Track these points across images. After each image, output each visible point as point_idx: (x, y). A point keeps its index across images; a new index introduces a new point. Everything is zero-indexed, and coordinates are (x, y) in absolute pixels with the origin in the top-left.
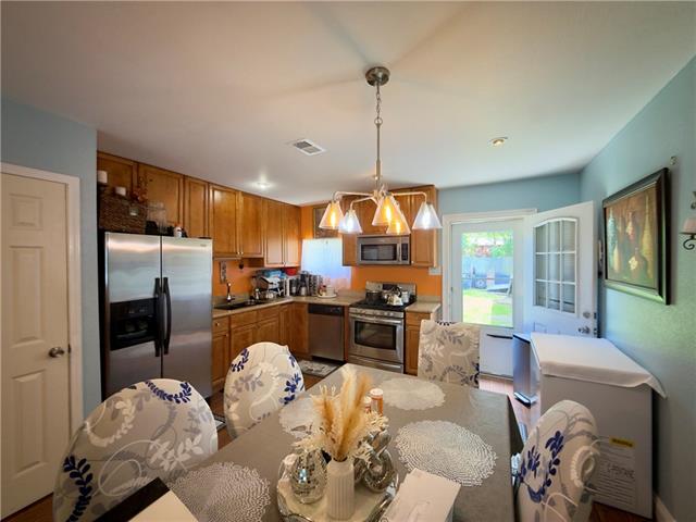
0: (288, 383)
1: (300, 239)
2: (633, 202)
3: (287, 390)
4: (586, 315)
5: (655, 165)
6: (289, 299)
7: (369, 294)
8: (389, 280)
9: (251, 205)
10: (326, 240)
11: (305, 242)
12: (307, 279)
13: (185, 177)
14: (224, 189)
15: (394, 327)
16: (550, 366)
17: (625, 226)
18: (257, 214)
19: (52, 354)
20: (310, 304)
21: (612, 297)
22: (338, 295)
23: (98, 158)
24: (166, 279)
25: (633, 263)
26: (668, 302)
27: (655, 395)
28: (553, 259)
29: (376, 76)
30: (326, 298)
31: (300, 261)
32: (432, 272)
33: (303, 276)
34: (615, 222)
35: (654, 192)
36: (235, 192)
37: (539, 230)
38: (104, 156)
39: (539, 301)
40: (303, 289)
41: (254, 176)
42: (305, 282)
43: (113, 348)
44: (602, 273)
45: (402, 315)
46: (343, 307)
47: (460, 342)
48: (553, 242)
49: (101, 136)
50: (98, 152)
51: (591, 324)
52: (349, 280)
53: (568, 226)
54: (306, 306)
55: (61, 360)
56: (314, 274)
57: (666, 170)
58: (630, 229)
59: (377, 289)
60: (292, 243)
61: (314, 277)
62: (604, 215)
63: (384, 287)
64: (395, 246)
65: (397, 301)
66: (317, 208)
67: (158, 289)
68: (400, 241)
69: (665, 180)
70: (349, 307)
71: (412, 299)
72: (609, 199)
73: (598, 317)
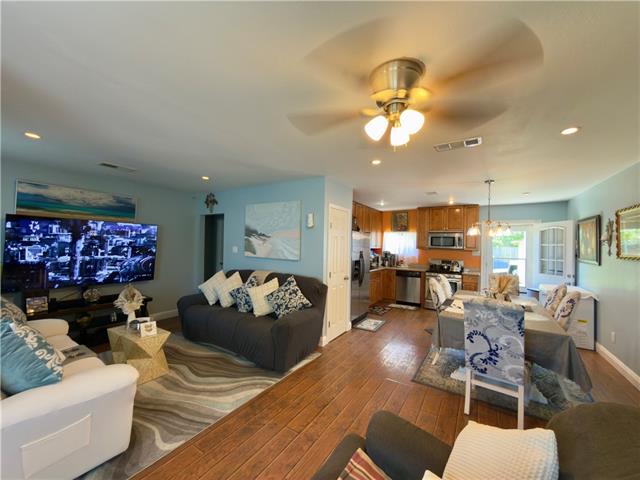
1: (382, 232)
2: (589, 224)
4: (569, 276)
6: (382, 268)
8: (444, 258)
10: (401, 232)
11: (385, 234)
12: (389, 256)
17: (586, 234)
20: (397, 271)
21: (581, 266)
24: (363, 252)
26: (600, 264)
27: (595, 301)
28: (551, 248)
30: (404, 267)
31: (382, 246)
32: (474, 254)
34: (583, 232)
35: (596, 222)
37: (542, 233)
39: (542, 270)
44: (577, 256)
45: (460, 276)
46: (421, 272)
48: (551, 239)
51: (572, 280)
52: (417, 258)
53: (559, 232)
56: (392, 253)
57: (599, 215)
58: (588, 236)
59: (438, 263)
60: (379, 234)
61: (394, 255)
62: (578, 228)
63: (443, 262)
64: (454, 238)
65: (456, 269)
66: (395, 213)
67: (361, 256)
68: (457, 235)
69: (599, 219)
70: (424, 273)
71: (462, 269)
72: (580, 221)
73: (576, 276)
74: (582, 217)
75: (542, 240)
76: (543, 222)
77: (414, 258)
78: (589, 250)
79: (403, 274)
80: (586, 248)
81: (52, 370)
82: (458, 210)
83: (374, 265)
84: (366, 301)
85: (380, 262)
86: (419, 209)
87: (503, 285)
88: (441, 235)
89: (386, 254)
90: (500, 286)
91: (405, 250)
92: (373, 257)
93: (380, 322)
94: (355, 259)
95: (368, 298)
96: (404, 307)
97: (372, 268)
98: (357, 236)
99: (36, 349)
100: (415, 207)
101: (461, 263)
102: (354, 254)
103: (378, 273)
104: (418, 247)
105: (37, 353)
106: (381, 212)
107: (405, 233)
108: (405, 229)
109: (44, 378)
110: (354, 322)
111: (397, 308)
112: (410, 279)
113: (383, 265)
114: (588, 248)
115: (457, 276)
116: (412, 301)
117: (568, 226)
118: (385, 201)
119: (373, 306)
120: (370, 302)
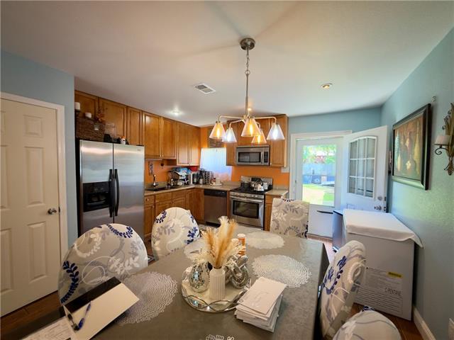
0: (190, 232)
1: (200, 148)
2: (411, 126)
3: (189, 236)
4: (380, 199)
5: (424, 103)
6: (192, 186)
7: (243, 184)
8: (256, 175)
9: (169, 126)
10: (215, 149)
11: (202, 150)
12: (204, 174)
13: (127, 107)
14: (151, 115)
15: (258, 205)
16: (352, 227)
17: (405, 142)
18: (172, 131)
19: (49, 212)
20: (205, 189)
21: (396, 187)
22: (223, 184)
23: (75, 95)
24: (116, 170)
25: (409, 165)
26: (427, 188)
27: (416, 246)
28: (361, 163)
29: (247, 44)
30: (216, 186)
31: (199, 163)
32: (283, 171)
33: (201, 171)
34: (400, 139)
35: (421, 120)
36: (159, 117)
37: (353, 145)
38: (79, 93)
39: (351, 189)
40: (201, 180)
41: (171, 107)
42: (202, 175)
43: (85, 211)
44: (390, 171)
45: (263, 197)
46: (226, 192)
47: (297, 212)
48: (361, 152)
49: (77, 80)
50: (76, 91)
51: (383, 204)
52: (230, 175)
53: (371, 142)
54: (203, 191)
55: (55, 216)
56: (208, 170)
57: (429, 105)
58: (408, 143)
60: (197, 150)
62: (393, 135)
63: (253, 180)
64: (260, 153)
67: (112, 176)
68: (263, 150)
69: (429, 112)
70: (229, 192)
72: (396, 125)
73: (388, 199)
74: (398, 121)
75: (352, 154)
76: (353, 132)
80: (405, 159)
106: (198, 128)
108: (219, 145)
114: (408, 161)
117: (381, 134)
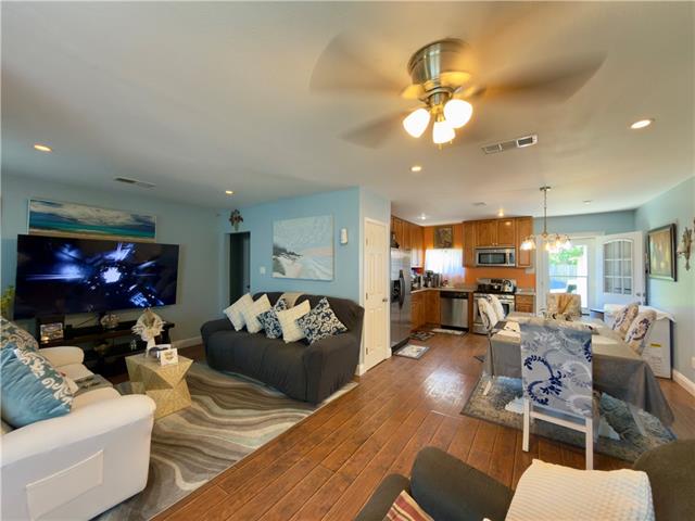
1: (424, 250)
2: (662, 234)
11: (427, 251)
12: (432, 276)
17: (658, 247)
19: (383, 301)
20: (442, 292)
21: (653, 283)
24: (402, 271)
26: (676, 280)
27: (671, 321)
28: (617, 265)
31: (423, 264)
32: (527, 272)
34: (654, 244)
35: (669, 232)
37: (606, 246)
39: (607, 289)
43: (391, 302)
44: (647, 271)
45: (513, 297)
46: (467, 293)
48: (616, 253)
51: (642, 299)
52: (463, 275)
54: (439, 293)
57: (674, 224)
58: (661, 248)
59: (488, 283)
60: (420, 252)
61: (437, 275)
62: (648, 240)
63: (492, 281)
64: (505, 254)
65: (508, 289)
66: (437, 228)
67: (401, 276)
68: (508, 251)
69: (673, 229)
70: (472, 294)
71: (515, 289)
72: (650, 232)
73: (647, 295)
74: (652, 228)
75: (606, 255)
76: (606, 234)
77: (460, 277)
78: (663, 265)
79: (449, 296)
80: (659, 261)
81: (60, 401)
82: (508, 224)
83: (416, 285)
84: (407, 326)
85: (422, 283)
86: (465, 222)
87: (563, 305)
88: (490, 251)
89: (429, 274)
90: (560, 306)
91: (450, 267)
92: (414, 277)
93: (423, 348)
94: (393, 279)
95: (409, 323)
96: (450, 331)
97: (413, 289)
98: (397, 254)
99: (43, 378)
100: (460, 221)
101: (514, 282)
102: (393, 274)
103: (419, 295)
104: (465, 265)
105: (44, 382)
106: (422, 228)
107: (450, 251)
108: (449, 245)
109: (52, 410)
110: (395, 349)
111: (441, 333)
112: (455, 300)
113: (426, 286)
114: (661, 261)
115: (508, 297)
116: (458, 325)
117: (637, 238)
118: (426, 214)
119: (415, 331)
120: (411, 327)
